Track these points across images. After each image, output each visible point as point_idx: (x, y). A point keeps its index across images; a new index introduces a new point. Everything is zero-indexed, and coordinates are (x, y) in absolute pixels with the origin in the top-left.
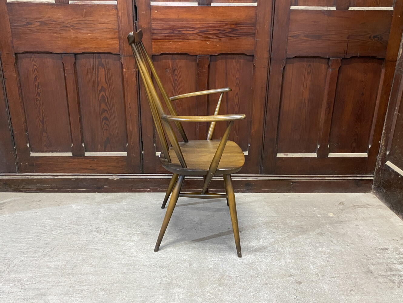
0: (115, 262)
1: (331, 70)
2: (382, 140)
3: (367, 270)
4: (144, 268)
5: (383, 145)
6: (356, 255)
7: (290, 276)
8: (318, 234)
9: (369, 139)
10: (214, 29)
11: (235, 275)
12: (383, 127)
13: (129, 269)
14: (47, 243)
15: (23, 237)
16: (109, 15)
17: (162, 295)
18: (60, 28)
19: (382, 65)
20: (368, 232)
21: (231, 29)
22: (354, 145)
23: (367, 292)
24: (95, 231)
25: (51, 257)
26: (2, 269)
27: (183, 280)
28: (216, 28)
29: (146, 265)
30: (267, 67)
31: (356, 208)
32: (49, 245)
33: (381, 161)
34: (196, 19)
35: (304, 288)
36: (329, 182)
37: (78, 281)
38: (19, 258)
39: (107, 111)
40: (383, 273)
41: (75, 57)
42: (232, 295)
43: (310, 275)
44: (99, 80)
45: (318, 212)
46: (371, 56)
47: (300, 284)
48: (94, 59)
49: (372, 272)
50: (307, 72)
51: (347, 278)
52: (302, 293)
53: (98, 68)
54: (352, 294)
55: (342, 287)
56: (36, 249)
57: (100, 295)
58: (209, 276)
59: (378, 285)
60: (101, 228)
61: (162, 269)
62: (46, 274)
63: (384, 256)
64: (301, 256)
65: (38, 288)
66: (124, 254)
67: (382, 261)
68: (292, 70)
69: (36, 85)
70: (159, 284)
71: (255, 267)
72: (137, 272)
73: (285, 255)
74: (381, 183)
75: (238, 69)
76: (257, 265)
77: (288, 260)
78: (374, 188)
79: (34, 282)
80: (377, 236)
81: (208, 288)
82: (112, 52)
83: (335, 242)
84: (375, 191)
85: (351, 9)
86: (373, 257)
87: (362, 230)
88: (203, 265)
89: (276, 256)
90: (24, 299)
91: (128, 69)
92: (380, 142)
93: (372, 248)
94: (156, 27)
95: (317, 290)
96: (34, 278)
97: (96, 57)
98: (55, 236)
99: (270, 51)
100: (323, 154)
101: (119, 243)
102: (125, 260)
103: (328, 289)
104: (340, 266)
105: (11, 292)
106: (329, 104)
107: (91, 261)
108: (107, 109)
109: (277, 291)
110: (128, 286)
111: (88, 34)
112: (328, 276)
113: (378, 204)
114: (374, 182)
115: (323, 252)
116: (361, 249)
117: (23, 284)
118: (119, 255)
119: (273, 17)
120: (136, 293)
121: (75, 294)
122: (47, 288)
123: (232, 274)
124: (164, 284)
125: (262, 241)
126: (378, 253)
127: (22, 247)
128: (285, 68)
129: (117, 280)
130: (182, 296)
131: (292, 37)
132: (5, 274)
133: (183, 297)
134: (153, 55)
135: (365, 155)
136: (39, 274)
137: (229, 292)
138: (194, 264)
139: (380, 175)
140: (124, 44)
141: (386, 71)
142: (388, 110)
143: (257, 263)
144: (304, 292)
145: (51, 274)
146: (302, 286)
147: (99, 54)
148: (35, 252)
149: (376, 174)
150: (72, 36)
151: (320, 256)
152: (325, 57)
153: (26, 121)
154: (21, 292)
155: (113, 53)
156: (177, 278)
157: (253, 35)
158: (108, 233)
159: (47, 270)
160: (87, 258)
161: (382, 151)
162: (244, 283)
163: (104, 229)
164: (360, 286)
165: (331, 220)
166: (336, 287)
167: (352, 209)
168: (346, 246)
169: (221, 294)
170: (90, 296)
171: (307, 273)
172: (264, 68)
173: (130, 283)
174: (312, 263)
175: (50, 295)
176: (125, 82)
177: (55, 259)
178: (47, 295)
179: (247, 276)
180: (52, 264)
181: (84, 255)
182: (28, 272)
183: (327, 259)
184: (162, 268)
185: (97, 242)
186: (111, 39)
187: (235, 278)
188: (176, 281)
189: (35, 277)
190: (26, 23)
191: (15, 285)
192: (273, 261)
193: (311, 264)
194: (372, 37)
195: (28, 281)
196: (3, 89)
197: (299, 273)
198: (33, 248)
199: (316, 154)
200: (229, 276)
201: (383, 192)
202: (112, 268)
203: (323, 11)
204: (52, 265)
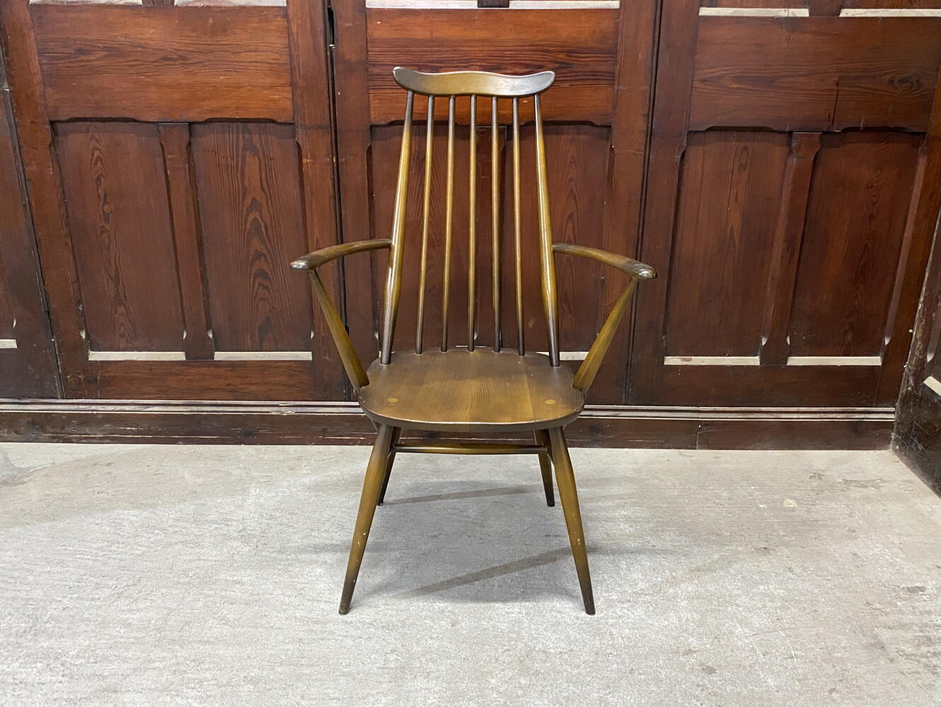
0: (279, 615)
1: (795, 160)
2: (918, 327)
3: (873, 642)
4: (346, 630)
5: (918, 337)
6: (847, 605)
7: (687, 654)
8: (758, 550)
9: (885, 324)
10: (515, 63)
11: (559, 650)
12: (919, 297)
13: (312, 631)
14: (124, 567)
15: (70, 550)
16: (268, 31)
17: (385, 695)
18: (154, 62)
19: (920, 149)
20: (877, 547)
21: (558, 63)
22: (849, 338)
23: (870, 696)
24: (235, 539)
25: (132, 600)
26: (20, 627)
27: (436, 661)
28: (520, 60)
29: (352, 622)
30: (643, 153)
31: (851, 488)
32: (128, 570)
33: (914, 375)
34: (474, 41)
35: (719, 683)
36: (789, 426)
37: (192, 658)
38: (61, 601)
39: (265, 256)
40: (909, 649)
41: (190, 131)
42: (551, 697)
43: (735, 651)
44: (246, 184)
45: (760, 497)
46: (892, 127)
47: (711, 673)
48: (233, 133)
49: (883, 647)
50: (738, 163)
51: (823, 660)
52: (715, 695)
53: (244, 157)
54: (834, 701)
55: (811, 682)
56: (98, 580)
57: (242, 692)
58: (497, 650)
59: (897, 678)
60: (249, 532)
61: (387, 631)
62: (119, 640)
63: (913, 608)
64: (715, 606)
65: (101, 675)
66: (301, 594)
67: (908, 618)
68: (703, 160)
69: (99, 195)
70: (380, 668)
71: (605, 629)
72: (329, 639)
73: (679, 600)
74: (911, 429)
75: (572, 157)
76: (611, 625)
77: (685, 615)
78: (896, 440)
79: (93, 661)
80: (897, 557)
81: (493, 681)
82: (275, 118)
83: (797, 571)
84: (897, 448)
85: (846, 13)
86: (888, 610)
87: (864, 541)
88: (485, 623)
89: (656, 605)
90: (68, 700)
91: (313, 157)
92: (911, 331)
93: (885, 586)
94: (380, 58)
95: (750, 687)
96: (92, 650)
97: (238, 130)
98: (144, 549)
99: (651, 114)
100: (774, 358)
101: (290, 568)
102: (302, 610)
103: (776, 686)
104: (808, 629)
105: (38, 683)
106: (789, 240)
107: (224, 610)
108: (265, 252)
109: (655, 689)
110: (308, 672)
111: (221, 75)
112: (777, 654)
113: (905, 479)
114: (895, 426)
115: (768, 596)
116: (859, 590)
117: (68, 665)
118: (289, 596)
119: (657, 34)
120: (326, 688)
121: (185, 690)
122: (122, 675)
123: (552, 645)
124: (392, 669)
125: (625, 566)
126: (901, 599)
127: (67, 575)
128: (686, 155)
129: (283, 657)
130: (431, 698)
131: (703, 81)
132: (26, 638)
133: (434, 701)
134: (372, 126)
135: (876, 361)
136: (104, 642)
137: (542, 691)
138: (463, 620)
139: (911, 411)
140: (302, 98)
141: (929, 161)
142: (931, 256)
143: (611, 621)
144: (720, 692)
145: (132, 640)
146: (715, 679)
147: (245, 124)
148: (97, 585)
149: (902, 407)
150: (184, 81)
151: (760, 605)
152: (782, 129)
153: (78, 278)
154: (61, 684)
155: (279, 121)
156: (423, 655)
157: (611, 78)
158: (265, 544)
159: (122, 631)
160: (216, 603)
161: (917, 353)
162: (578, 668)
163: (257, 534)
164: (854, 680)
165: (790, 517)
166: (797, 683)
167: (841, 490)
168: (825, 582)
169: (524, 695)
170: (219, 696)
171: (728, 646)
172: (635, 154)
173: (313, 665)
174: (740, 622)
175: (126, 691)
176: (307, 188)
177: (141, 606)
178: (121, 691)
179: (586, 652)
180: (134, 616)
181: (209, 596)
182: (79, 636)
183: (777, 613)
184: (388, 629)
185: (240, 564)
186: (272, 87)
187: (558, 656)
188: (421, 662)
189: (95, 647)
190: (75, 50)
191: (48, 665)
192: (648, 616)
193: (738, 626)
194: (896, 81)
195: (78, 656)
196: (25, 206)
197: (708, 646)
198: (93, 579)
199: (758, 358)
200: (544, 652)
201: (918, 449)
202: (272, 627)
203: (777, 18)
204: (133, 619)
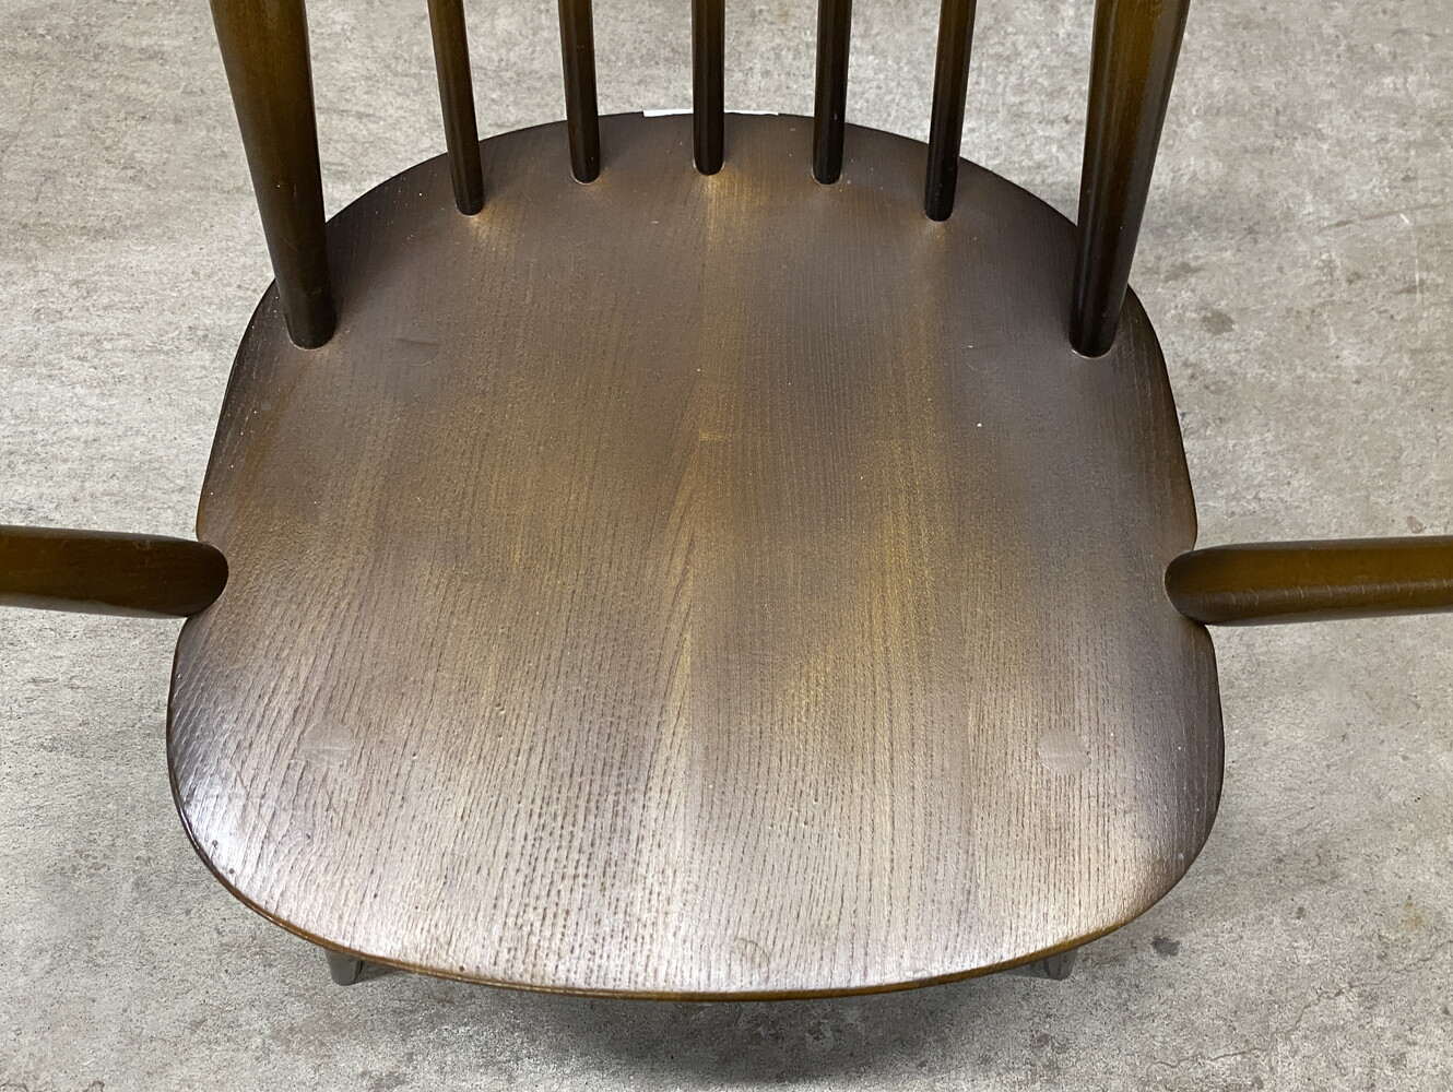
151: (1372, 136)
197: (1228, 254)
